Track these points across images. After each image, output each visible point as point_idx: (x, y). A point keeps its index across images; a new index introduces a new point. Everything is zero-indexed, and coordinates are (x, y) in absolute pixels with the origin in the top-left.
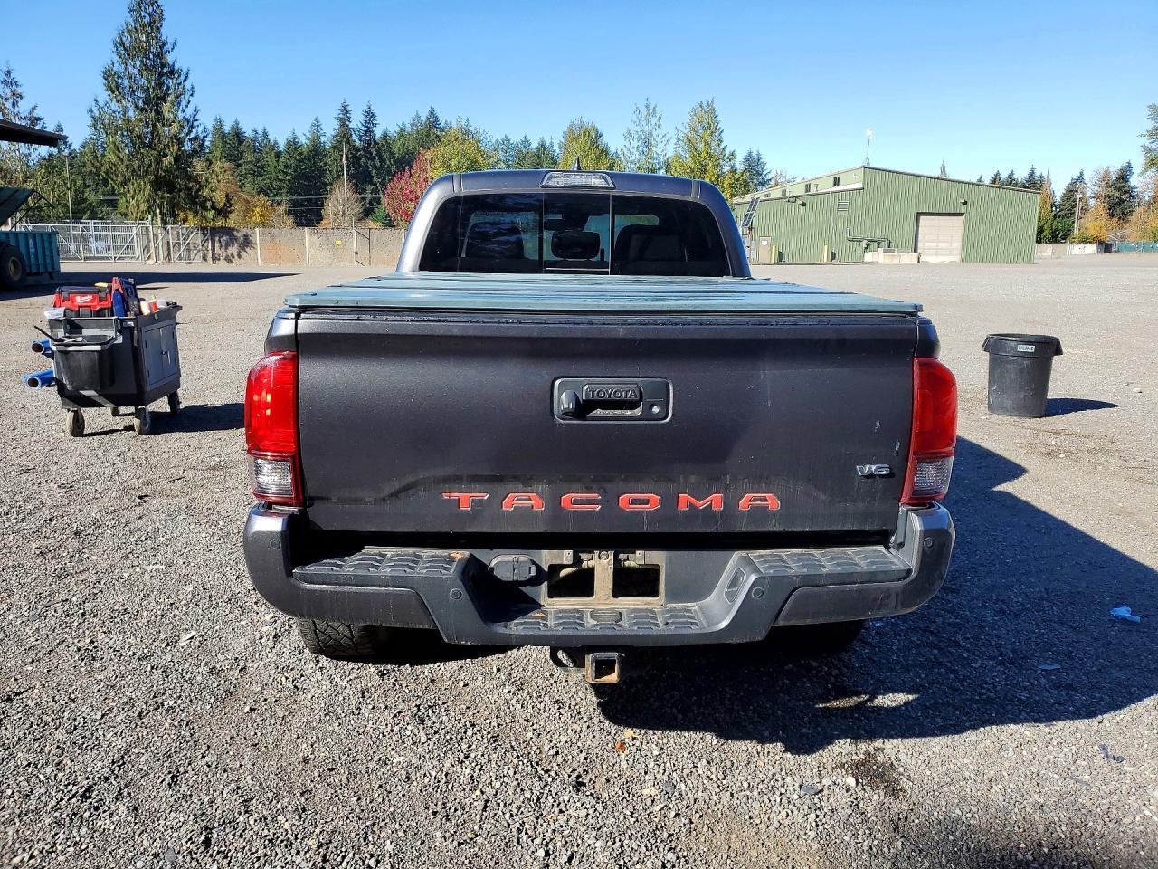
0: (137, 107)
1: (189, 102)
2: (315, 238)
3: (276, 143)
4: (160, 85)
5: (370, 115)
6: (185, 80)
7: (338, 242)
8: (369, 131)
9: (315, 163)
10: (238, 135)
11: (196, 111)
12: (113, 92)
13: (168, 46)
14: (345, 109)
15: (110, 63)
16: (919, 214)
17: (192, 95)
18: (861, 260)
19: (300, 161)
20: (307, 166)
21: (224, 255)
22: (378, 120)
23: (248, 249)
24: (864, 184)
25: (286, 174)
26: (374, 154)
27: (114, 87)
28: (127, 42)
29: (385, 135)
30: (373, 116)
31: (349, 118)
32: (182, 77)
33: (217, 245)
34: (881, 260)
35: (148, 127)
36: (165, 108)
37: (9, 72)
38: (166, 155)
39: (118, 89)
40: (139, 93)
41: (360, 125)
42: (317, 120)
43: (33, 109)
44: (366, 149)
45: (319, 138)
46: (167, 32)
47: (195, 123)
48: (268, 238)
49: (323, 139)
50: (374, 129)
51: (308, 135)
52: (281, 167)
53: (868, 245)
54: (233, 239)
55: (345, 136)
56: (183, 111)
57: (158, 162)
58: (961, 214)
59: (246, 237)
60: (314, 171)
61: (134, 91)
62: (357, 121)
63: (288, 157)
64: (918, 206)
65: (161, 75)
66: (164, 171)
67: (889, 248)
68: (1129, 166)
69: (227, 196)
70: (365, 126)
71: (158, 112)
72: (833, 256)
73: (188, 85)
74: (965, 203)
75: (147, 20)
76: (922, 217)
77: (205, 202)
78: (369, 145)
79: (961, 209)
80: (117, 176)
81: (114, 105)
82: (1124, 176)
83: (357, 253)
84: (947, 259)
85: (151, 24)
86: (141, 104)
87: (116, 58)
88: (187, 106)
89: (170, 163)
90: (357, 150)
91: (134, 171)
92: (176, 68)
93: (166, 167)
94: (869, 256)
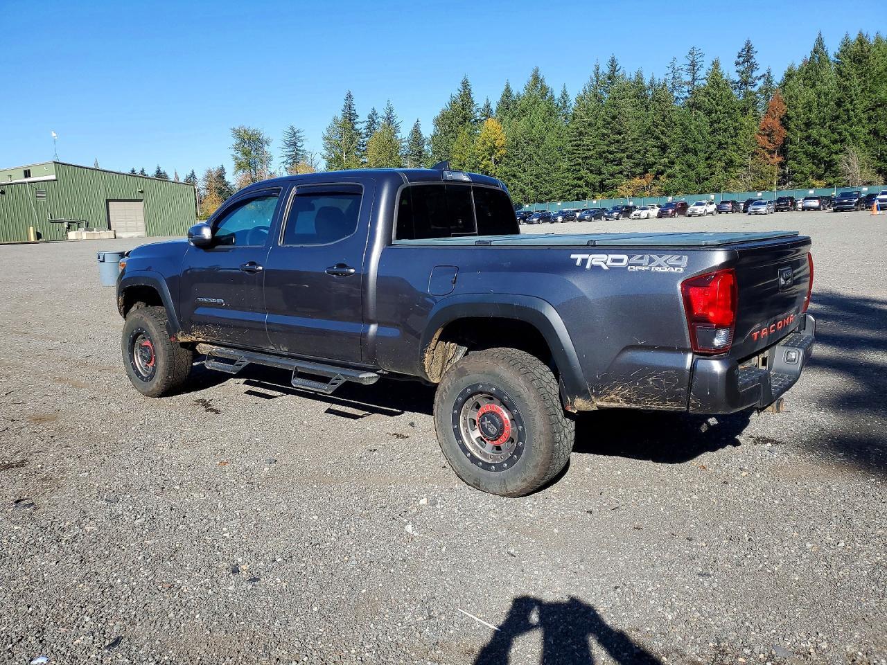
16: (108, 201)
18: (65, 239)
24: (56, 177)
34: (84, 237)
53: (69, 226)
58: (141, 200)
64: (106, 193)
67: (88, 228)
68: (222, 169)
72: (39, 236)
74: (142, 192)
76: (110, 203)
79: (140, 196)
82: (221, 175)
84: (135, 235)
94: (72, 235)
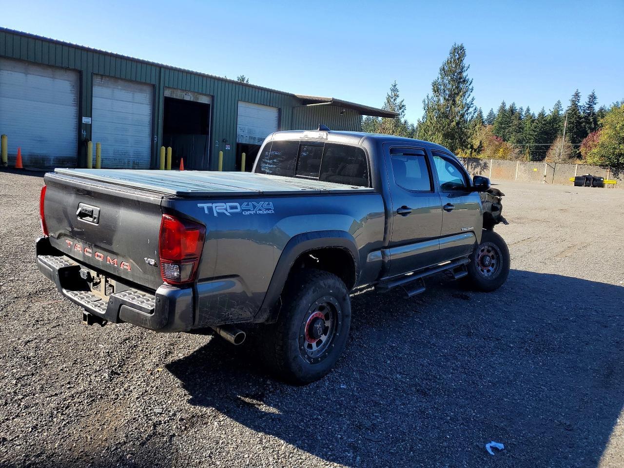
0: (445, 99)
1: (469, 95)
2: (522, 166)
3: (533, 114)
4: (457, 88)
5: (593, 98)
6: (470, 84)
7: (535, 170)
8: (590, 107)
9: (553, 126)
10: (512, 110)
11: (473, 99)
12: (435, 92)
13: (465, 69)
14: (577, 95)
15: (437, 79)
17: (471, 92)
19: (544, 124)
20: (548, 127)
21: (473, 173)
22: (597, 101)
23: (485, 170)
25: (535, 131)
26: (592, 120)
27: (436, 90)
28: (446, 68)
29: (601, 110)
30: (595, 98)
31: (579, 100)
32: (469, 83)
33: (470, 167)
35: (448, 108)
36: (457, 98)
37: (395, 86)
38: (453, 121)
39: (438, 91)
40: (447, 92)
41: (585, 104)
42: (559, 102)
43: (402, 102)
44: (586, 118)
45: (558, 111)
46: (466, 62)
47: (472, 106)
48: (497, 165)
49: (560, 112)
50: (594, 106)
51: (552, 110)
52: (532, 128)
54: (478, 164)
55: (574, 110)
56: (466, 99)
57: (449, 125)
59: (485, 164)
60: (551, 130)
61: (444, 91)
62: (583, 102)
63: (537, 122)
65: (459, 83)
66: (451, 129)
69: (480, 142)
70: (588, 104)
71: (454, 101)
73: (470, 87)
75: (457, 57)
77: (467, 145)
78: (589, 115)
80: (429, 131)
81: (436, 99)
83: (545, 176)
85: (458, 59)
86: (447, 97)
87: (440, 76)
88: (468, 97)
89: (454, 125)
90: (581, 118)
91: (437, 129)
92: (466, 79)
93: (452, 127)
